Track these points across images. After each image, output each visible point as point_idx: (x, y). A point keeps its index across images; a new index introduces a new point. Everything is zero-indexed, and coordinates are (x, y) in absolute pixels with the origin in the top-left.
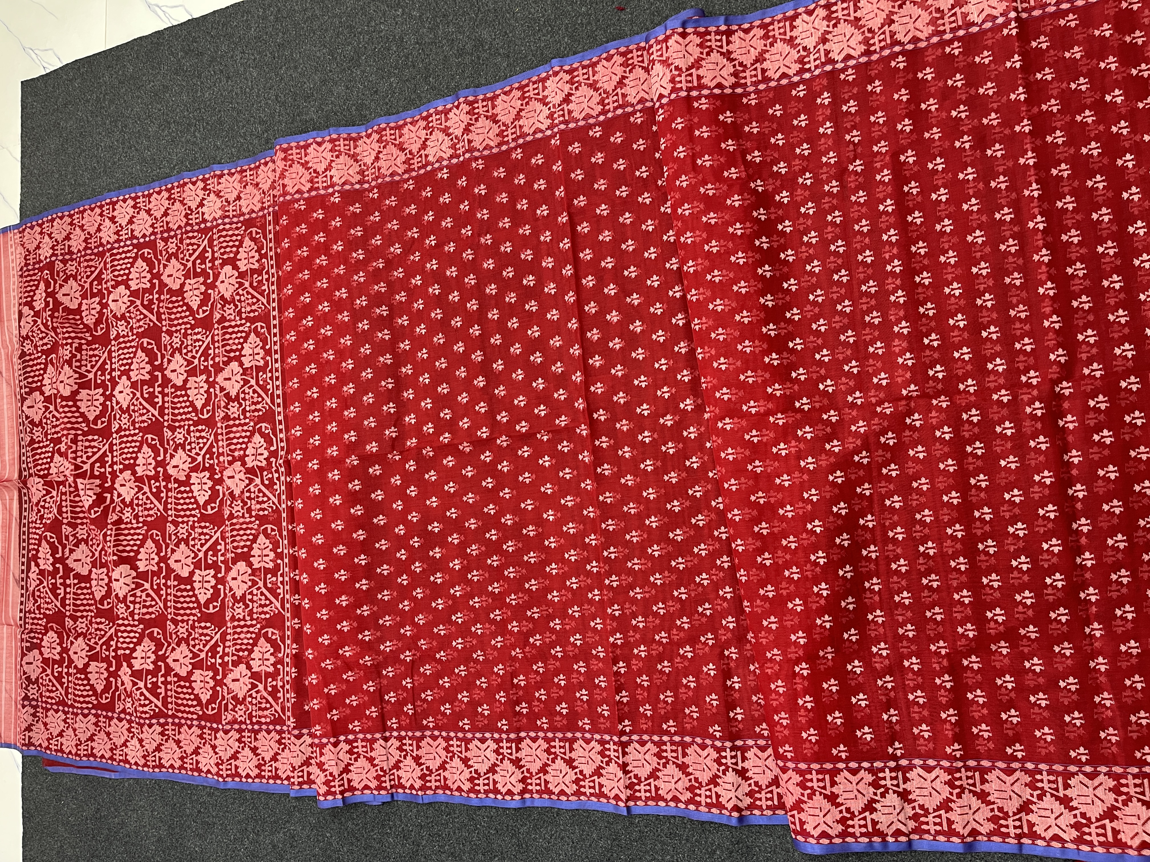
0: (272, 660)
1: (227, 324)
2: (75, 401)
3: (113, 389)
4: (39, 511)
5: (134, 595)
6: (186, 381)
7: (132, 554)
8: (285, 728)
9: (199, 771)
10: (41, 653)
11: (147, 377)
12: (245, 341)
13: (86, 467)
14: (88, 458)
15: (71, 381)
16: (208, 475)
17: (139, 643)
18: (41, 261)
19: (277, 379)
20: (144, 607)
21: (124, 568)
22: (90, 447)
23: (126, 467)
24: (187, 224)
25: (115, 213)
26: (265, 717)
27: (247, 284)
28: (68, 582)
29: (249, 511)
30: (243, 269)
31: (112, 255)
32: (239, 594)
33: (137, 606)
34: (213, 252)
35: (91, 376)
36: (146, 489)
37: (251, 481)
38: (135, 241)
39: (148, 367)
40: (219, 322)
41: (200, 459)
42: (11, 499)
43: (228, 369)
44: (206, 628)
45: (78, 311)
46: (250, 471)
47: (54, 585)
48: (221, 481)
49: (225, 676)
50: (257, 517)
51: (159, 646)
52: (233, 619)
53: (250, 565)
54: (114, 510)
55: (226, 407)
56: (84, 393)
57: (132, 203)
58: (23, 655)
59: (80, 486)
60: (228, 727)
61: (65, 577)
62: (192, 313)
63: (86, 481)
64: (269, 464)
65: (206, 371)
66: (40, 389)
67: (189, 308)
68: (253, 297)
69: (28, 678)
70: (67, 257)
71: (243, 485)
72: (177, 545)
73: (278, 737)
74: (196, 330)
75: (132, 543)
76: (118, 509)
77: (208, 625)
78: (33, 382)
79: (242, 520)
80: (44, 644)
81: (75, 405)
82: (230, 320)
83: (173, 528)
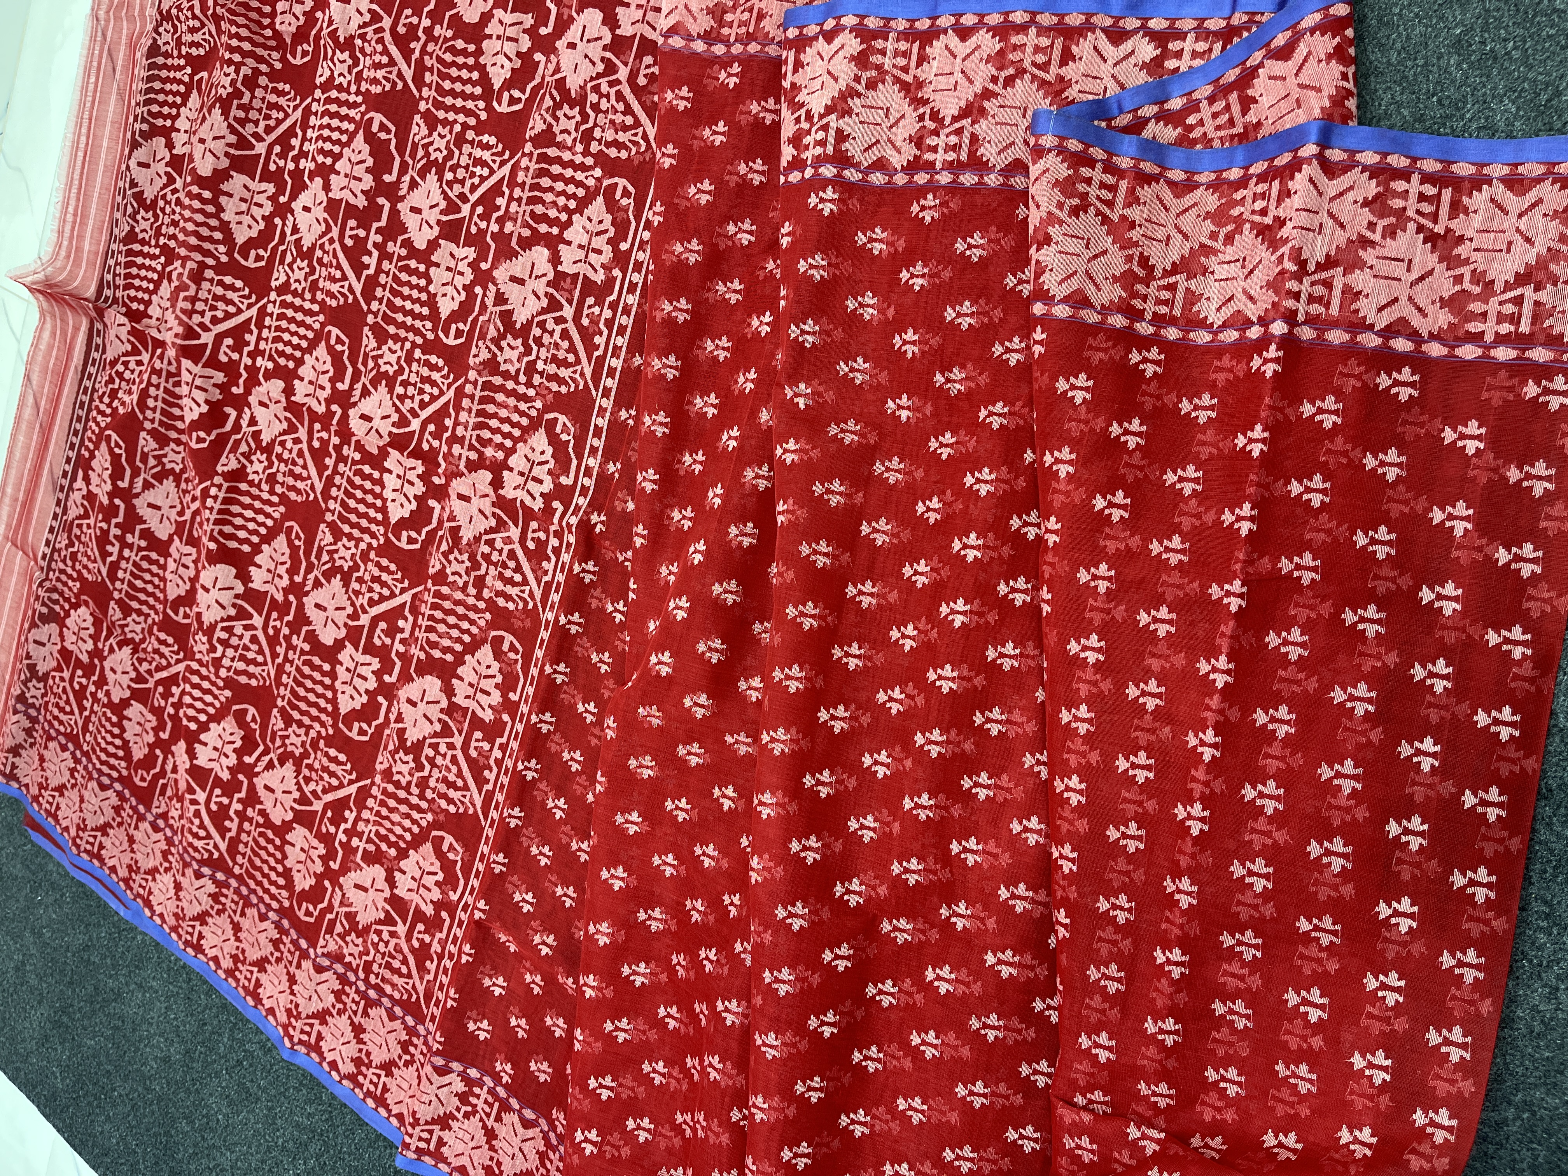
0: (436, 894)
1: (552, 152)
2: (218, 193)
3: (293, 197)
4: (111, 381)
5: (229, 630)
6: (433, 245)
7: (246, 548)
8: (421, 1029)
9: (258, 999)
10: (62, 637)
11: (361, 202)
12: (580, 210)
13: (207, 338)
14: (215, 321)
15: (219, 147)
16: (420, 469)
17: (217, 718)
19: (622, 330)
20: (242, 658)
21: (225, 573)
22: (223, 298)
23: (278, 372)
26: (394, 986)
27: (623, 73)
28: (129, 538)
29: (480, 583)
30: (626, 30)
32: (412, 736)
33: (230, 652)
35: (260, 148)
36: (302, 433)
37: (501, 525)
39: (368, 181)
40: (538, 142)
41: (415, 425)
42: (77, 329)
43: (524, 259)
44: (336, 761)
46: (505, 505)
47: (105, 533)
48: (441, 493)
49: (344, 870)
50: (491, 605)
51: (248, 745)
52: (388, 774)
53: (449, 691)
54: (234, 450)
55: (496, 342)
56: (237, 182)
58: (33, 625)
59: (186, 377)
60: (326, 962)
61: (127, 527)
62: (488, 94)
63: (197, 369)
64: (548, 511)
65: (478, 241)
66: (167, 133)
67: (485, 80)
68: (628, 111)
69: (32, 668)
71: (483, 525)
72: (328, 576)
73: (404, 1036)
74: (485, 138)
75: (251, 526)
76: (243, 448)
77: (342, 757)
78: (159, 115)
79: (458, 595)
80: (68, 622)
81: (214, 201)
82: (561, 146)
83: (329, 538)
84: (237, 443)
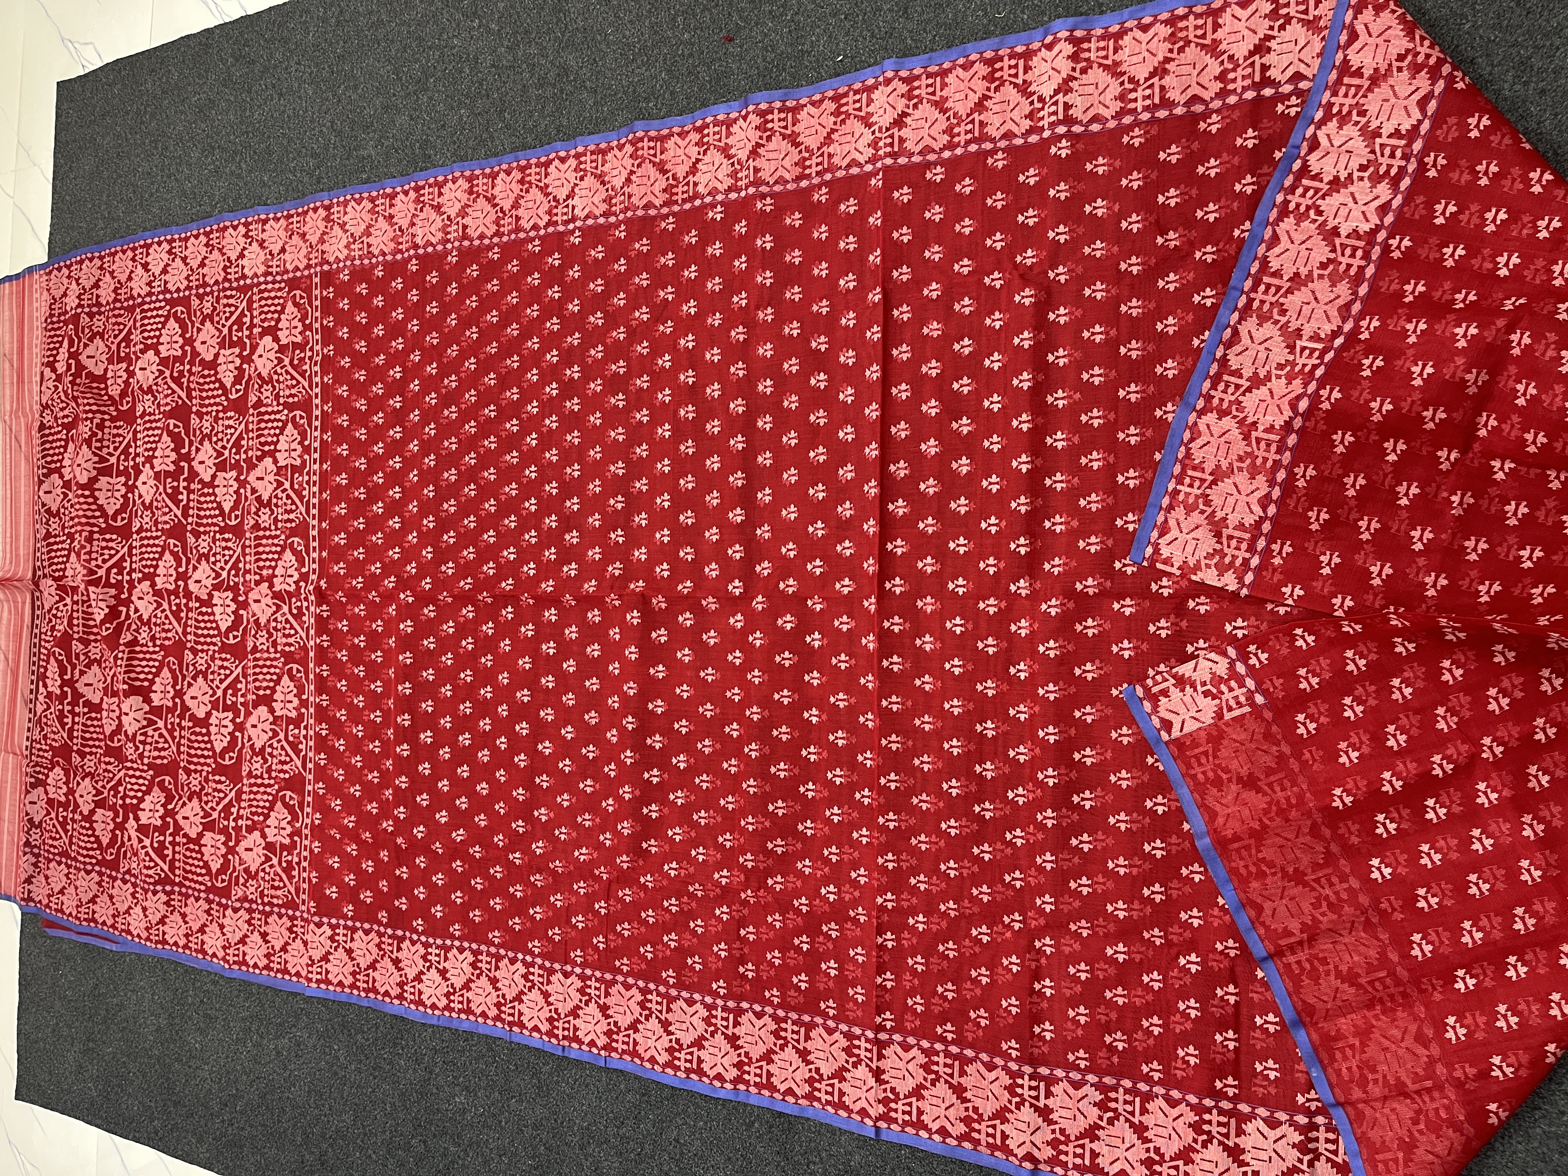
0: (289, 830)
1: (263, 409)
2: (93, 490)
3: (136, 479)
4: (50, 621)
5: (145, 734)
6: (214, 477)
7: (146, 684)
8: (298, 914)
9: (205, 953)
10: (46, 793)
11: (172, 468)
12: (281, 433)
14: (104, 561)
15: (89, 465)
16: (231, 596)
17: (148, 792)
18: (66, 312)
19: (315, 484)
20: (156, 749)
21: (136, 701)
22: (106, 547)
23: (145, 577)
24: (225, 279)
25: (149, 259)
26: (278, 897)
27: (287, 361)
28: (77, 710)
29: (275, 644)
30: (284, 341)
31: (143, 311)
32: (258, 746)
33: (148, 747)
34: (252, 317)
35: (113, 460)
36: (165, 606)
37: (278, 608)
38: (168, 296)
39: (174, 456)
40: (255, 407)
41: (224, 575)
42: (24, 603)
43: (261, 467)
44: (220, 782)
45: (103, 379)
46: (277, 595)
47: (61, 711)
48: (245, 605)
49: (237, 843)
50: (283, 652)
51: (169, 798)
52: (250, 775)
53: (272, 711)
54: (128, 629)
55: (256, 514)
56: (103, 481)
57: (168, 247)
58: (28, 792)
59: (93, 596)
60: (238, 905)
61: (74, 703)
62: (226, 392)
63: (99, 590)
64: (298, 588)
65: (237, 466)
66: (58, 471)
67: (222, 386)
68: (293, 378)
69: (31, 821)
70: (95, 309)
71: (269, 612)
72: (195, 678)
73: (289, 924)
74: (229, 414)
75: (147, 670)
76: (134, 627)
77: (223, 779)
78: (52, 462)
79: (266, 655)
80: (49, 781)
81: (92, 495)
82: (267, 405)
83: (191, 657)
84: (130, 625)
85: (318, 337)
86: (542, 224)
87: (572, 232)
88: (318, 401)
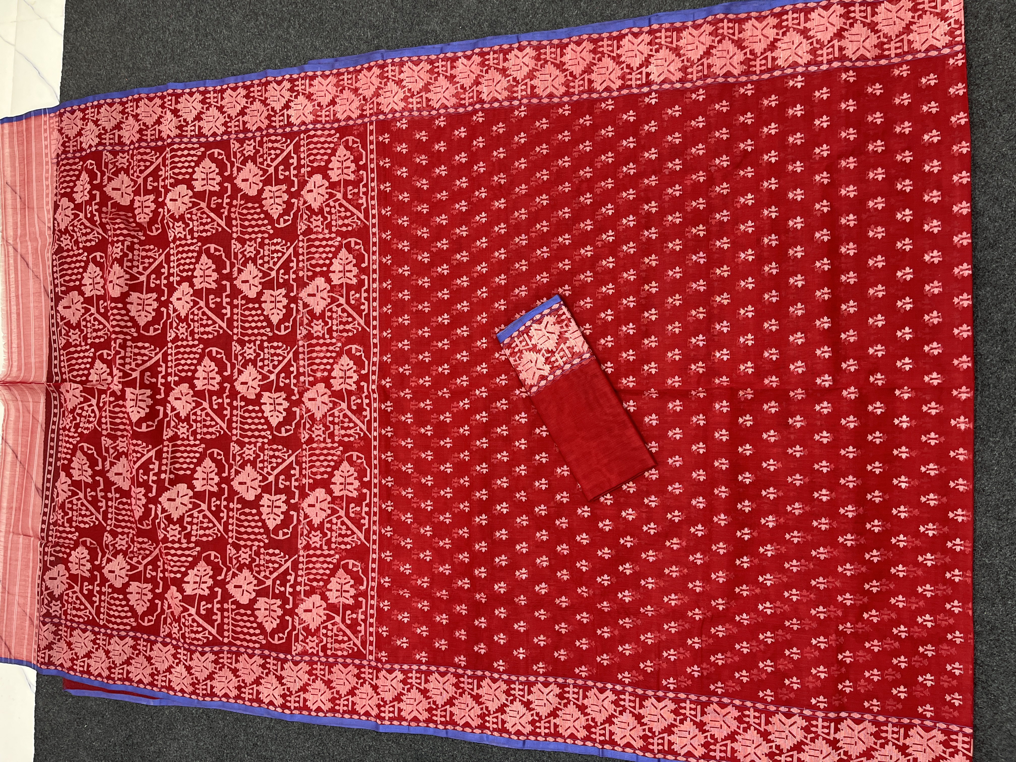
0: (353, 592)
1: (313, 236)
2: (125, 304)
3: (170, 295)
4: (75, 419)
5: (191, 516)
6: (260, 294)
7: (188, 472)
8: (365, 662)
9: (260, 701)
10: (68, 569)
11: (214, 286)
12: (335, 257)
13: (136, 375)
14: (138, 365)
15: (121, 282)
16: (284, 396)
17: (192, 565)
18: (82, 149)
19: (374, 300)
20: (202, 528)
21: (181, 487)
22: (139, 354)
23: (182, 380)
24: (269, 126)
25: (179, 106)
26: (342, 650)
27: (339, 196)
28: (109, 495)
29: (332, 435)
30: (335, 179)
31: (172, 150)
32: (316, 521)
33: (195, 527)
34: (299, 159)
35: (143, 278)
36: (206, 405)
37: (335, 404)
38: (203, 139)
39: (215, 276)
40: (304, 234)
41: (273, 377)
42: (37, 402)
43: (313, 285)
44: (274, 554)
45: (131, 208)
46: (335, 394)
47: (94, 497)
48: (298, 403)
49: (296, 606)
50: (341, 443)
51: (217, 570)
52: (307, 547)
53: (330, 492)
54: (168, 426)
55: (309, 325)
56: (134, 296)
57: (200, 97)
58: (47, 569)
59: (131, 397)
60: (298, 658)
61: (106, 490)
62: (272, 221)
63: (137, 391)
64: (360, 388)
65: (286, 284)
66: (78, 288)
67: (268, 216)
68: (347, 210)
69: (51, 594)
70: (118, 148)
71: (325, 409)
72: (242, 466)
73: (356, 671)
74: (275, 241)
75: (188, 460)
76: (173, 424)
77: (277, 551)
78: (71, 280)
79: (323, 445)
80: (71, 559)
81: (125, 308)
82: (317, 233)
83: (238, 448)
84: (169, 422)
85: (374, 175)
86: (615, 87)
87: (648, 94)
88: (375, 230)
